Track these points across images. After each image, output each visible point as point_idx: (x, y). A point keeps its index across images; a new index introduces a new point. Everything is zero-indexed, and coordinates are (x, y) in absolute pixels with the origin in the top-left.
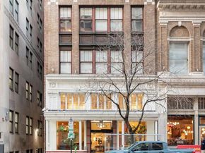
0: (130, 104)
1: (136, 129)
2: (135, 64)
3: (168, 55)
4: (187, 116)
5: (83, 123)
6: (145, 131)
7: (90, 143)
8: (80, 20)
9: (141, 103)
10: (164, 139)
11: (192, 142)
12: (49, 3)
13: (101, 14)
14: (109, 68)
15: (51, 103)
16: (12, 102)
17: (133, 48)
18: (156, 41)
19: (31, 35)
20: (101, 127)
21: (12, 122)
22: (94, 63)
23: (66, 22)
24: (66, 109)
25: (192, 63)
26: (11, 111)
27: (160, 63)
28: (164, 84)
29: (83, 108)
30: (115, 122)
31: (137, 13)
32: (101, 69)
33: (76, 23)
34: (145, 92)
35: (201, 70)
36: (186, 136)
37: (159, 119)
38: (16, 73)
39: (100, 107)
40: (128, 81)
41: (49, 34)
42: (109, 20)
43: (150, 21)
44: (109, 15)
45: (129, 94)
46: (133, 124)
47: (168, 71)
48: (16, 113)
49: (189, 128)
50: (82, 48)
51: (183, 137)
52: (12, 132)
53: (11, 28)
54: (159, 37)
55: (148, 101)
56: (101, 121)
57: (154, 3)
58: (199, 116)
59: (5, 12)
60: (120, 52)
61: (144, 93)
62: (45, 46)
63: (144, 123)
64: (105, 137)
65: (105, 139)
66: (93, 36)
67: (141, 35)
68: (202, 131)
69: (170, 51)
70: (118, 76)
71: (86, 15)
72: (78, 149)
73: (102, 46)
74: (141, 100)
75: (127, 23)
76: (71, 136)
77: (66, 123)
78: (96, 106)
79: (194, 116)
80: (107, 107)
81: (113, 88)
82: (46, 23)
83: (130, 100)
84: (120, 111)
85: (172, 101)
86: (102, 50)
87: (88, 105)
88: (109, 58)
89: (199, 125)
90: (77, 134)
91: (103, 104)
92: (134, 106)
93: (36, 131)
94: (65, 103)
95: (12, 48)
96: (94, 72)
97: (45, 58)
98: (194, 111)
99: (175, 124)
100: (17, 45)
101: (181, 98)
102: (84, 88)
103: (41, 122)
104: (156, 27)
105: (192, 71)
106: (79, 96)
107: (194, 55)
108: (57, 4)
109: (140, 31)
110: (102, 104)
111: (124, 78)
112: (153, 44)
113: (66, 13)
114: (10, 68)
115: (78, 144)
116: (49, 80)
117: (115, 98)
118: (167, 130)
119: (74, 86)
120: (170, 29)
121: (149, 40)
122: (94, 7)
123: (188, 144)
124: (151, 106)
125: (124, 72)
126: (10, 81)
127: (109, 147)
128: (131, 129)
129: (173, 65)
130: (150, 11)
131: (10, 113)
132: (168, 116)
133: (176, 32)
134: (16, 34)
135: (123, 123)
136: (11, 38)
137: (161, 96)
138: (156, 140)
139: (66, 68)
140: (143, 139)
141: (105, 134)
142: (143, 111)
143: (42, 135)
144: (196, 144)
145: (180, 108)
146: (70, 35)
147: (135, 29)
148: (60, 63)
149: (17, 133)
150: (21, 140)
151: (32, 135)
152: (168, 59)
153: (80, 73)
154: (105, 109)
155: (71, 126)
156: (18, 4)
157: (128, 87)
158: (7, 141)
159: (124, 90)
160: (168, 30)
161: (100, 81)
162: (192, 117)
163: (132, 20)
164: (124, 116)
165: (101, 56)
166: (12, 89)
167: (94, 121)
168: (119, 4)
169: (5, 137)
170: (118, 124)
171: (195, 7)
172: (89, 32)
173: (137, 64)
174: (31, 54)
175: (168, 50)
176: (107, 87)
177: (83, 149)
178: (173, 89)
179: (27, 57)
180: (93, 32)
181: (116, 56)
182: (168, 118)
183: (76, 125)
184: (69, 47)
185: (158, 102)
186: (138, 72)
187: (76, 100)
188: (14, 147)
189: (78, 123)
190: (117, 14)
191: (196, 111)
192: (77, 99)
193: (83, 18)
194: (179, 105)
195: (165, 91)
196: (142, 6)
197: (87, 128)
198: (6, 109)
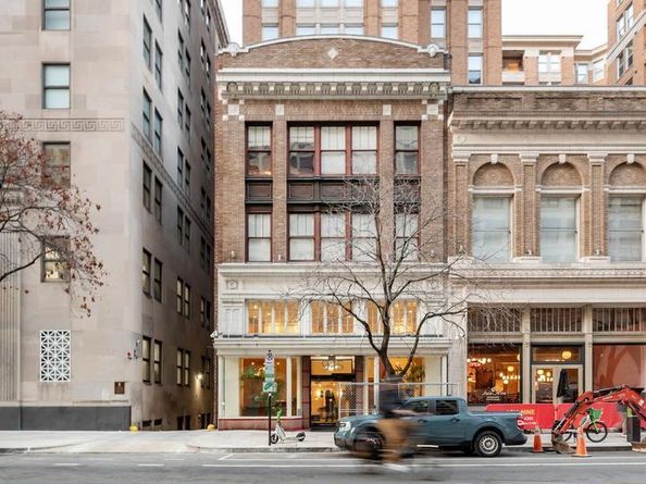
0: (392, 321)
1: (404, 372)
2: (402, 241)
3: (469, 222)
4: (507, 345)
5: (293, 361)
6: (422, 375)
7: (308, 402)
8: (289, 152)
9: (415, 320)
10: (460, 392)
11: (518, 398)
12: (225, 117)
13: (333, 139)
14: (349, 249)
15: (230, 320)
16: (147, 320)
17: (399, 208)
18: (445, 195)
19: (187, 183)
20: (331, 369)
21: (147, 360)
22: (318, 239)
23: (261, 156)
24: (260, 333)
25: (518, 239)
26: (145, 338)
27: (453, 238)
28: (462, 281)
29: (295, 330)
30: (360, 359)
31: (407, 137)
32: (333, 251)
33: (280, 158)
34: (422, 297)
35: (536, 253)
36: (505, 386)
37: (450, 352)
38: (157, 261)
39: (329, 328)
40: (387, 275)
41: (226, 180)
42: (349, 152)
43: (432, 153)
44: (349, 141)
45: (389, 303)
46: (398, 363)
47: (470, 254)
48: (156, 342)
49: (510, 369)
50: (293, 208)
51: (498, 388)
52: (147, 381)
53: (147, 169)
54: (452, 186)
55: (427, 317)
56: (332, 358)
57: (441, 117)
58: (533, 345)
59: (134, 137)
60: (372, 216)
61: (419, 300)
62: (217, 205)
63: (420, 360)
64: (339, 390)
65: (340, 394)
66: (317, 185)
67: (414, 182)
68: (538, 376)
69: (475, 215)
70: (367, 266)
71: (302, 140)
72: (284, 414)
73: (335, 205)
74: (415, 314)
75: (387, 157)
76: (269, 388)
77: (260, 362)
78: (321, 327)
79: (521, 344)
80: (344, 328)
81: (356, 291)
82: (218, 160)
83: (391, 313)
84: (370, 337)
85: (476, 316)
86: (334, 213)
87: (304, 325)
88: (349, 229)
89: (532, 362)
90: (281, 384)
91: (336, 323)
92: (399, 327)
93: (199, 378)
94: (257, 321)
95: (149, 210)
96: (318, 257)
97: (217, 231)
98: (522, 336)
99: (483, 361)
100: (158, 203)
101: (496, 308)
102: (296, 290)
103: (207, 361)
104: (445, 166)
105: (519, 255)
106: (287, 308)
107: (522, 221)
108: (242, 118)
109: (412, 173)
110: (333, 320)
111: (379, 270)
112: (439, 200)
113: (260, 139)
114: (145, 251)
115: (284, 404)
116: (224, 275)
117: (360, 310)
118: (466, 374)
119: (275, 287)
120: (474, 169)
121: (431, 192)
122: (318, 125)
123: (509, 401)
124: (435, 325)
125: (379, 256)
126: (144, 276)
127: (347, 410)
128: (392, 372)
129: (481, 243)
130: (432, 133)
131: (145, 343)
132: (470, 345)
133: (487, 175)
134: (157, 180)
135: (377, 361)
136: (146, 189)
137: (454, 305)
138: (444, 395)
139: (260, 251)
140: (416, 393)
141: (340, 383)
142: (417, 336)
143: (210, 386)
144: (526, 401)
145: (493, 329)
146: (269, 182)
147: (403, 170)
148: (248, 239)
149: (158, 382)
150: (166, 397)
151: (189, 386)
152: (470, 230)
153: (288, 260)
154: (340, 332)
155: (269, 368)
156: (160, 119)
157: (387, 287)
158: (138, 398)
159: (378, 293)
160: (469, 171)
161: (330, 276)
162: (518, 347)
163: (396, 151)
164: (379, 346)
165: (333, 224)
166: (147, 294)
167: (317, 357)
168: (370, 118)
169: (133, 392)
170: (367, 363)
171: (526, 125)
172: (308, 175)
173: (406, 240)
174: (188, 222)
175: (470, 213)
176: (343, 288)
177: (294, 413)
178: (478, 291)
179: (180, 228)
180: (317, 175)
181: (363, 225)
182: (470, 351)
183: (280, 366)
184: (266, 208)
185: (449, 317)
186: (409, 258)
187: (279, 315)
188: (152, 411)
189: (284, 361)
190: (364, 139)
191: (526, 334)
192: (283, 314)
193: (296, 148)
194: (492, 324)
195: (464, 296)
196: (418, 123)
197: (303, 371)
198: (135, 333)
